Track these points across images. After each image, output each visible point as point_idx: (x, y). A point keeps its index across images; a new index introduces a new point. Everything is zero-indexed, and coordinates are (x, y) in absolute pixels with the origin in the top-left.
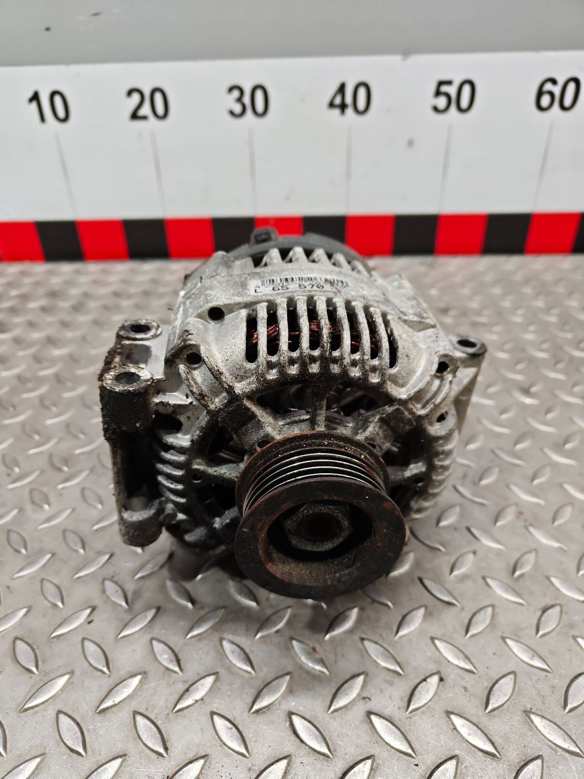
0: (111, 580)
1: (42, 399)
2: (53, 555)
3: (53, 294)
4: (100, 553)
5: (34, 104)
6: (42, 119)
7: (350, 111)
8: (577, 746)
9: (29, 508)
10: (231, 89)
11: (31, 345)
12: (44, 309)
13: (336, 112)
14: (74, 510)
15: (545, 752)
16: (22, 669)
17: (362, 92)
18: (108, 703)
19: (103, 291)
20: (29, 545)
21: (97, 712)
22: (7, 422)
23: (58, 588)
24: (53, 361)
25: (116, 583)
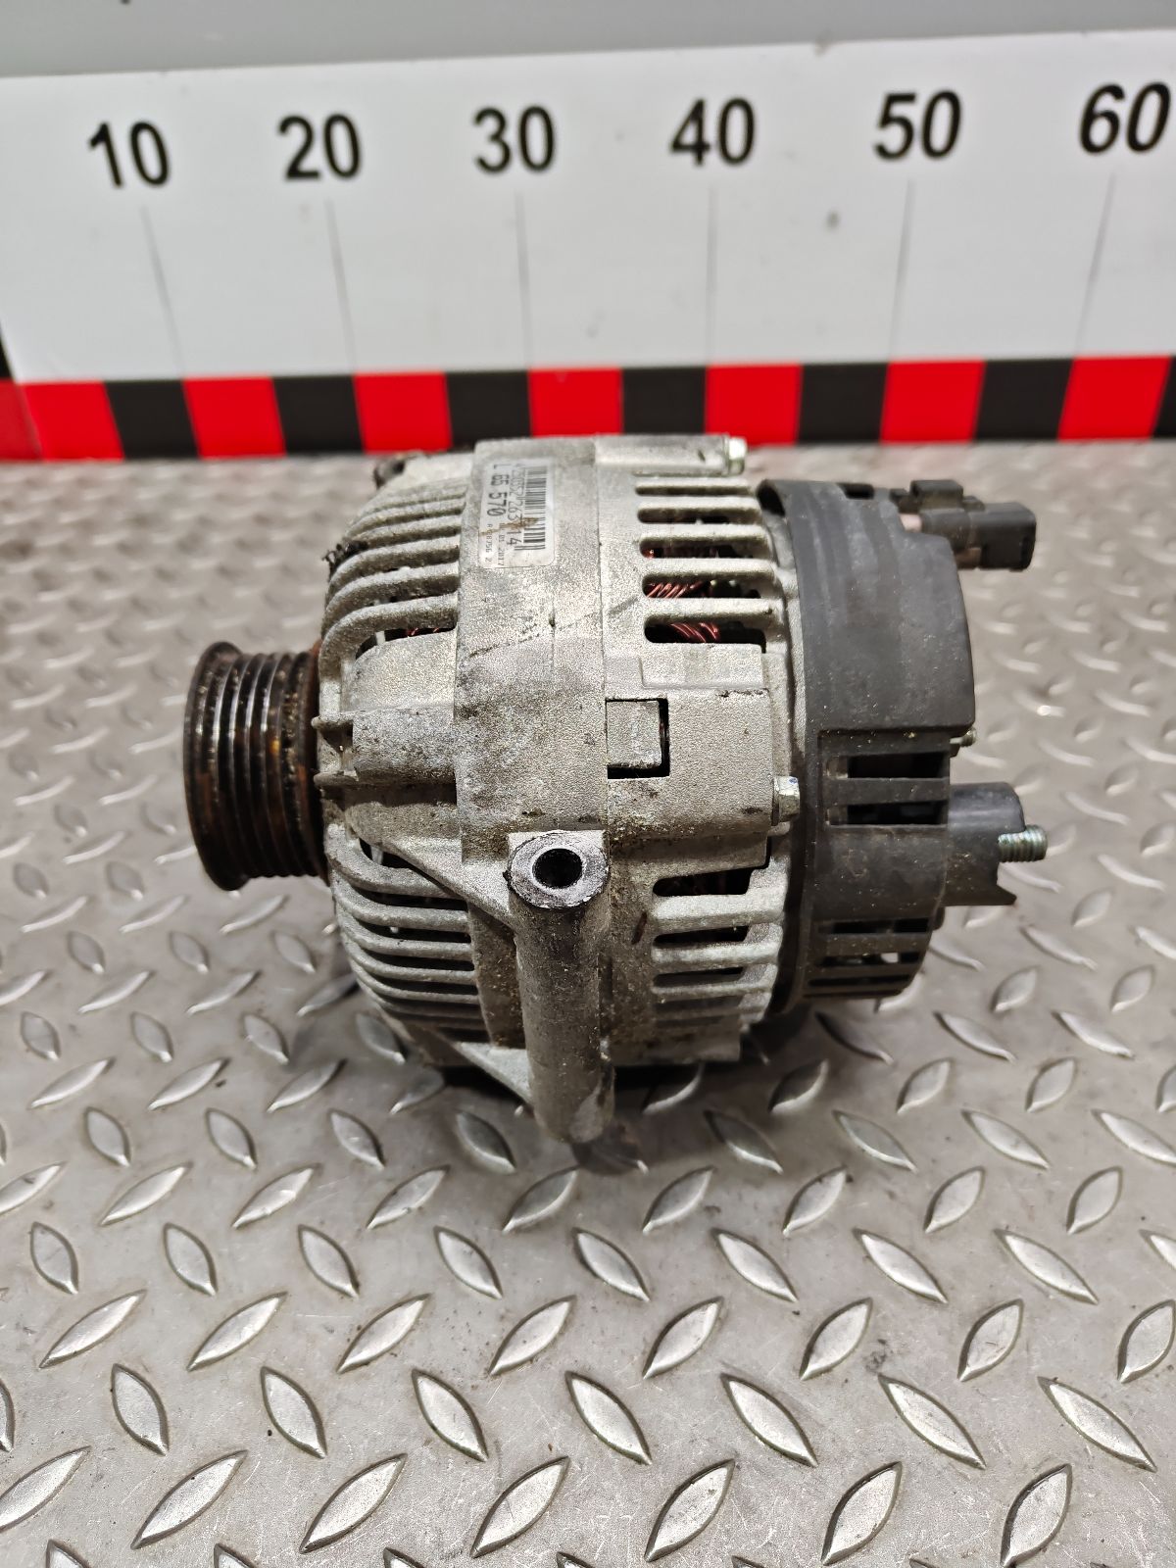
0: (258, 1014)
1: (124, 709)
2: (152, 974)
3: (141, 521)
4: (235, 972)
5: (101, 149)
6: (117, 180)
7: (713, 157)
8: (1085, 1284)
9: (106, 895)
10: (481, 116)
11: (101, 612)
12: (124, 548)
13: (688, 158)
14: (187, 899)
15: (1029, 1296)
16: (101, 1158)
17: (737, 118)
18: (253, 1214)
19: (237, 514)
20: (108, 957)
21: (236, 1224)
22: (61, 748)
23: (163, 1028)
24: (144, 642)
25: (266, 1020)
